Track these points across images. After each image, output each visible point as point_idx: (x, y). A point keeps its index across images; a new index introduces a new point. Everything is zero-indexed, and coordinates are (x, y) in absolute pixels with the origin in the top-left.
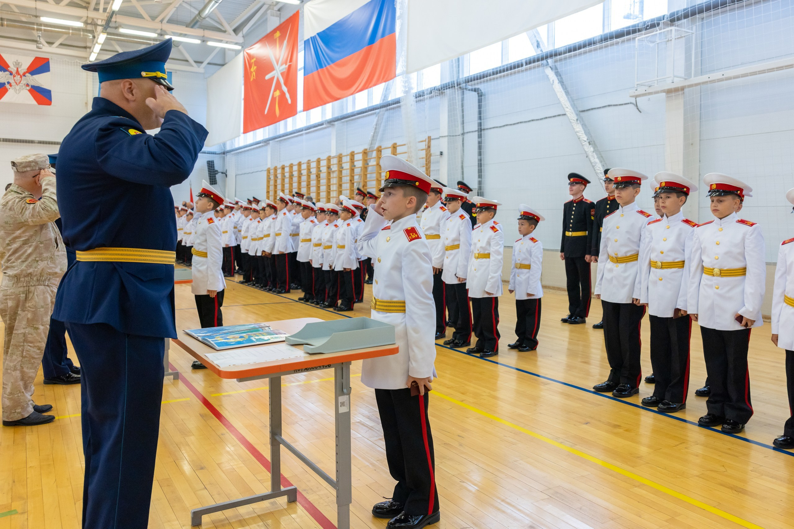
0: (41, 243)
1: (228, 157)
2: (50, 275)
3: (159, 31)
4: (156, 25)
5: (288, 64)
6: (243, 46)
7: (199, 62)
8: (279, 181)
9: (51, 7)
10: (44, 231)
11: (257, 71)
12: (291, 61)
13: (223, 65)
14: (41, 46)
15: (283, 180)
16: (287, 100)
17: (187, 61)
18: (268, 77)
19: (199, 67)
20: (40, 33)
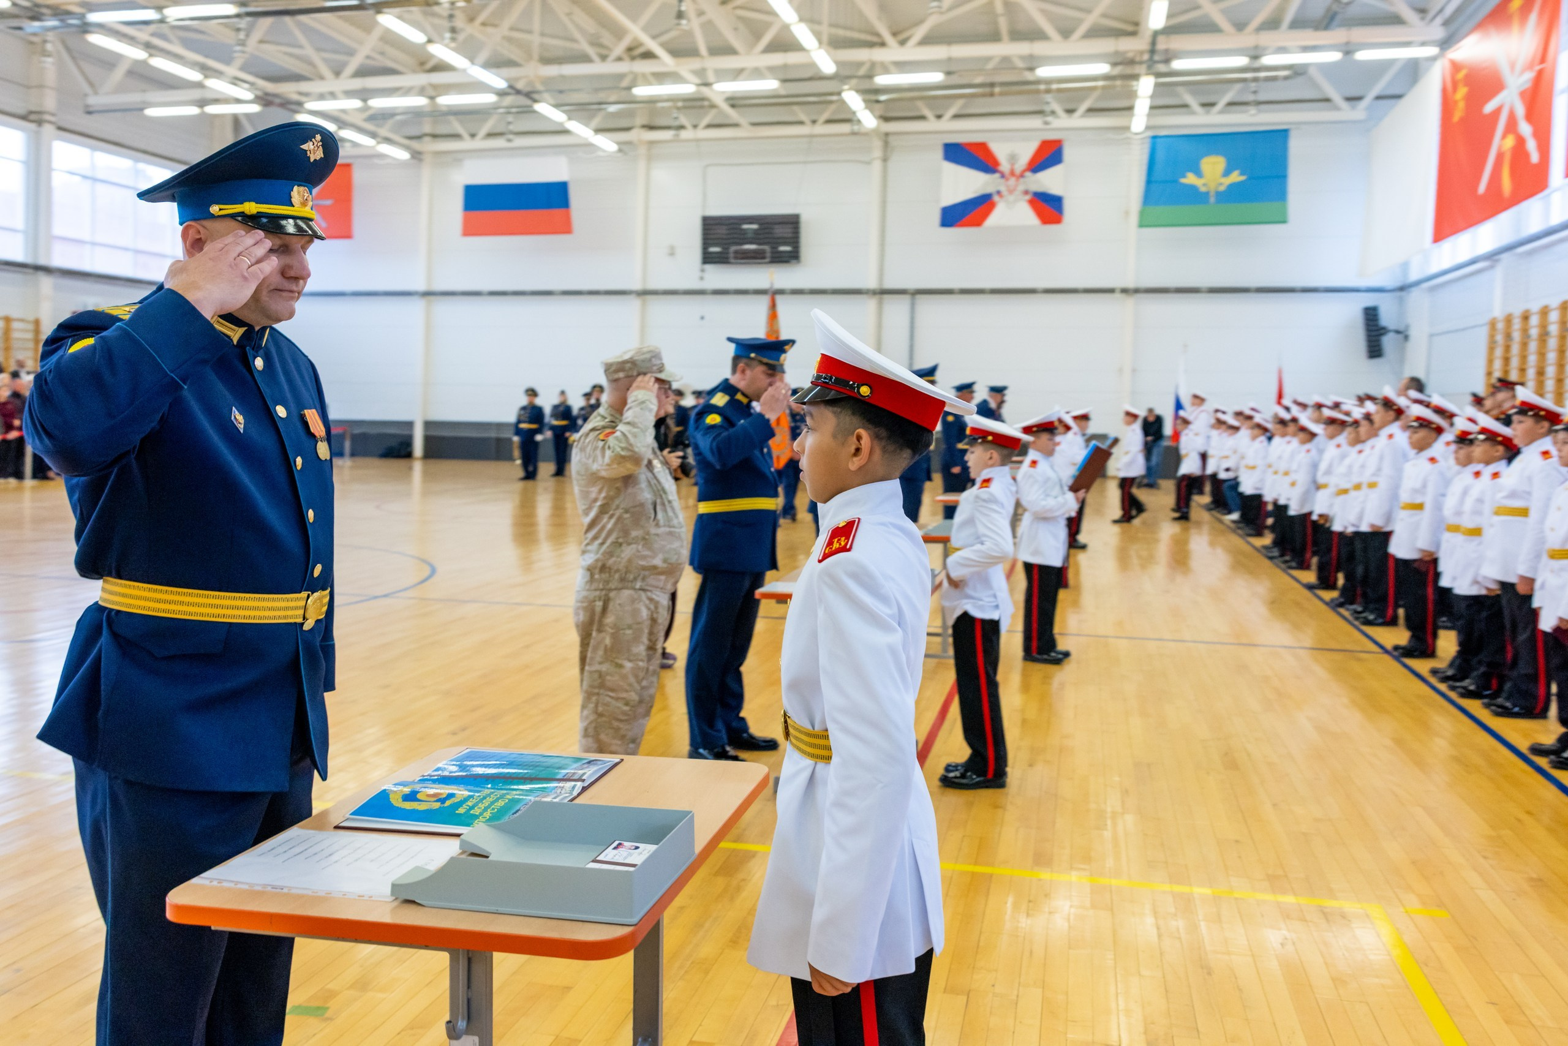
0: (627, 511)
1: (1415, 297)
2: (643, 570)
3: (1252, 53)
4: (1248, 39)
5: (1538, 68)
6: (1446, 44)
7: (1353, 99)
8: (1515, 349)
9: (1055, 46)
10: (630, 490)
11: (1468, 98)
12: (1543, 60)
13: (1399, 97)
14: (1050, 119)
15: (1524, 345)
16: (1527, 155)
17: (1327, 100)
18: (1489, 108)
19: (1353, 108)
20: (1048, 97)
